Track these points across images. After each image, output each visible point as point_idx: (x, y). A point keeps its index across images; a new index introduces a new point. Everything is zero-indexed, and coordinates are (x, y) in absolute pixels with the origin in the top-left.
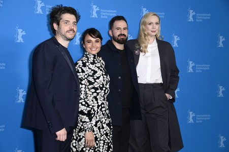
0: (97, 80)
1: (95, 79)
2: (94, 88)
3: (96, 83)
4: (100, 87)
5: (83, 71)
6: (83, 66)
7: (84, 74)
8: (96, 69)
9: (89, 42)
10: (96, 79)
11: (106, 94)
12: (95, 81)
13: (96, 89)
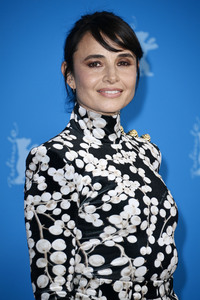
0: (112, 219)
1: (104, 216)
2: (100, 250)
3: (109, 230)
4: (125, 243)
5: (53, 186)
6: (51, 165)
7: (57, 196)
8: (113, 174)
9: (92, 65)
10: (110, 213)
11: (159, 271)
12: (107, 223)
13: (110, 253)
